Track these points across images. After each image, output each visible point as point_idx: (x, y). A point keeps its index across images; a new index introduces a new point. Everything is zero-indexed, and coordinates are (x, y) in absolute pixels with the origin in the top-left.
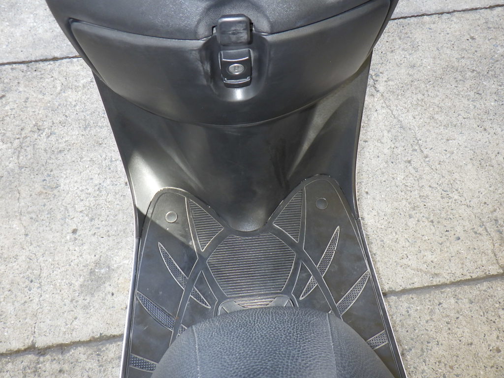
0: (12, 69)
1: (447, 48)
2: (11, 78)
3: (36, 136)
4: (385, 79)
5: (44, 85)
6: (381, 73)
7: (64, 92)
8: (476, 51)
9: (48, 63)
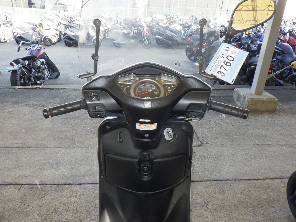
0: (51, 186)
1: (239, 194)
2: (49, 190)
3: (53, 214)
4: (212, 204)
5: (62, 194)
6: (210, 201)
7: (70, 198)
8: (252, 196)
9: (66, 185)
